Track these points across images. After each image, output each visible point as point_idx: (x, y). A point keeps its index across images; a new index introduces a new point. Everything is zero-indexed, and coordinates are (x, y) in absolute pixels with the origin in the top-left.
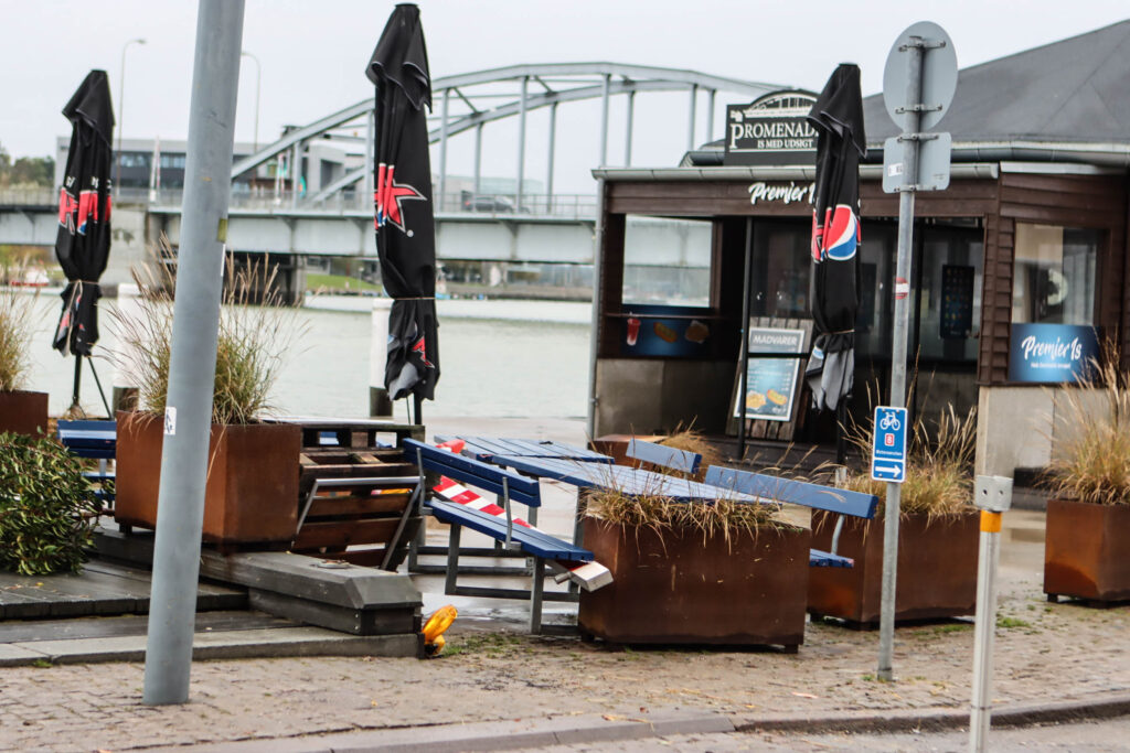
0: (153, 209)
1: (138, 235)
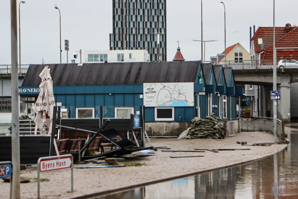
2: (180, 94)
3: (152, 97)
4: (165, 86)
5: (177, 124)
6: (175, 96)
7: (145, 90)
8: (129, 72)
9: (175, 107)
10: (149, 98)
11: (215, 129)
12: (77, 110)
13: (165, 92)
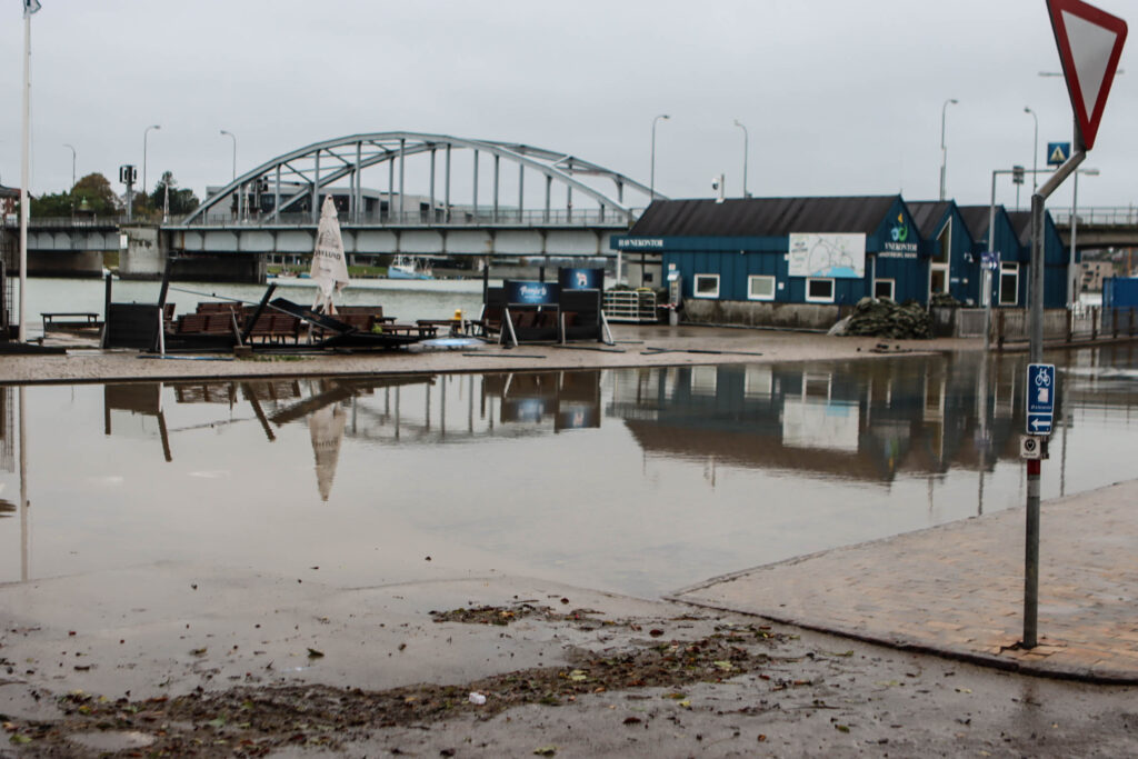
0: (163, 227)
1: (154, 243)
2: (843, 254)
3: (802, 259)
4: (821, 241)
5: (836, 308)
6: (836, 257)
7: (792, 246)
8: (784, 214)
9: (837, 279)
10: (798, 260)
11: (892, 320)
12: (696, 278)
13: (821, 250)
